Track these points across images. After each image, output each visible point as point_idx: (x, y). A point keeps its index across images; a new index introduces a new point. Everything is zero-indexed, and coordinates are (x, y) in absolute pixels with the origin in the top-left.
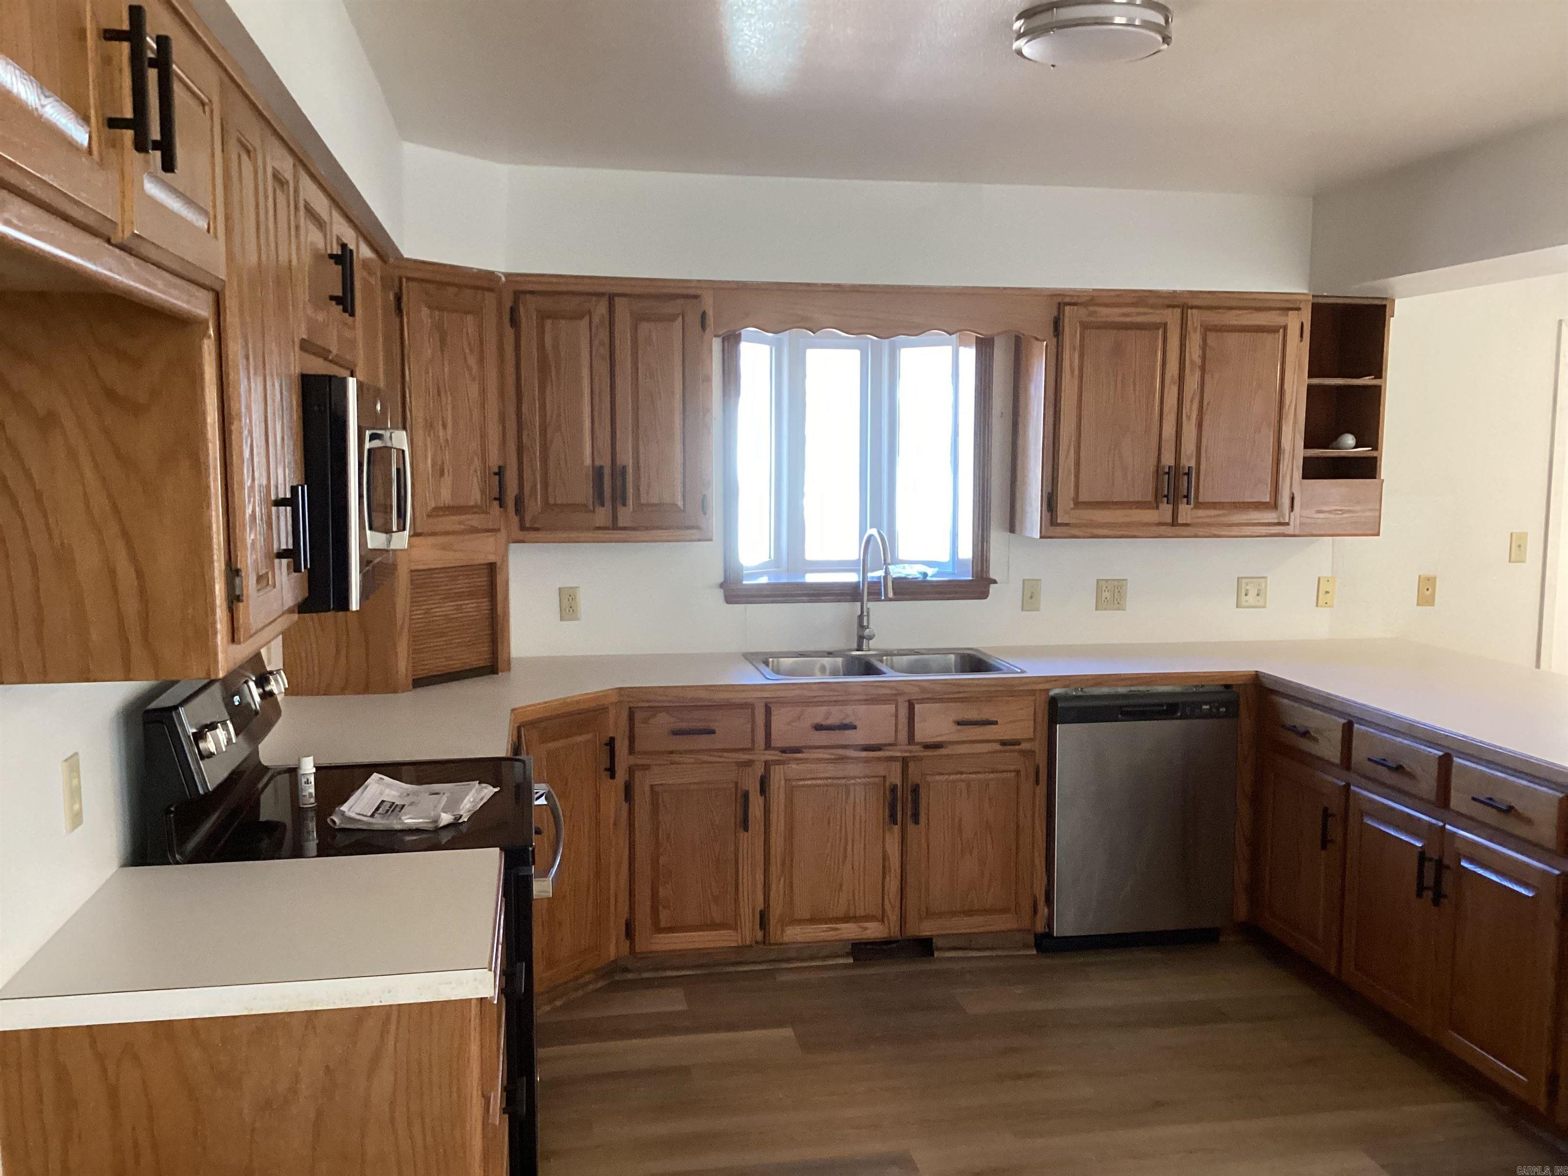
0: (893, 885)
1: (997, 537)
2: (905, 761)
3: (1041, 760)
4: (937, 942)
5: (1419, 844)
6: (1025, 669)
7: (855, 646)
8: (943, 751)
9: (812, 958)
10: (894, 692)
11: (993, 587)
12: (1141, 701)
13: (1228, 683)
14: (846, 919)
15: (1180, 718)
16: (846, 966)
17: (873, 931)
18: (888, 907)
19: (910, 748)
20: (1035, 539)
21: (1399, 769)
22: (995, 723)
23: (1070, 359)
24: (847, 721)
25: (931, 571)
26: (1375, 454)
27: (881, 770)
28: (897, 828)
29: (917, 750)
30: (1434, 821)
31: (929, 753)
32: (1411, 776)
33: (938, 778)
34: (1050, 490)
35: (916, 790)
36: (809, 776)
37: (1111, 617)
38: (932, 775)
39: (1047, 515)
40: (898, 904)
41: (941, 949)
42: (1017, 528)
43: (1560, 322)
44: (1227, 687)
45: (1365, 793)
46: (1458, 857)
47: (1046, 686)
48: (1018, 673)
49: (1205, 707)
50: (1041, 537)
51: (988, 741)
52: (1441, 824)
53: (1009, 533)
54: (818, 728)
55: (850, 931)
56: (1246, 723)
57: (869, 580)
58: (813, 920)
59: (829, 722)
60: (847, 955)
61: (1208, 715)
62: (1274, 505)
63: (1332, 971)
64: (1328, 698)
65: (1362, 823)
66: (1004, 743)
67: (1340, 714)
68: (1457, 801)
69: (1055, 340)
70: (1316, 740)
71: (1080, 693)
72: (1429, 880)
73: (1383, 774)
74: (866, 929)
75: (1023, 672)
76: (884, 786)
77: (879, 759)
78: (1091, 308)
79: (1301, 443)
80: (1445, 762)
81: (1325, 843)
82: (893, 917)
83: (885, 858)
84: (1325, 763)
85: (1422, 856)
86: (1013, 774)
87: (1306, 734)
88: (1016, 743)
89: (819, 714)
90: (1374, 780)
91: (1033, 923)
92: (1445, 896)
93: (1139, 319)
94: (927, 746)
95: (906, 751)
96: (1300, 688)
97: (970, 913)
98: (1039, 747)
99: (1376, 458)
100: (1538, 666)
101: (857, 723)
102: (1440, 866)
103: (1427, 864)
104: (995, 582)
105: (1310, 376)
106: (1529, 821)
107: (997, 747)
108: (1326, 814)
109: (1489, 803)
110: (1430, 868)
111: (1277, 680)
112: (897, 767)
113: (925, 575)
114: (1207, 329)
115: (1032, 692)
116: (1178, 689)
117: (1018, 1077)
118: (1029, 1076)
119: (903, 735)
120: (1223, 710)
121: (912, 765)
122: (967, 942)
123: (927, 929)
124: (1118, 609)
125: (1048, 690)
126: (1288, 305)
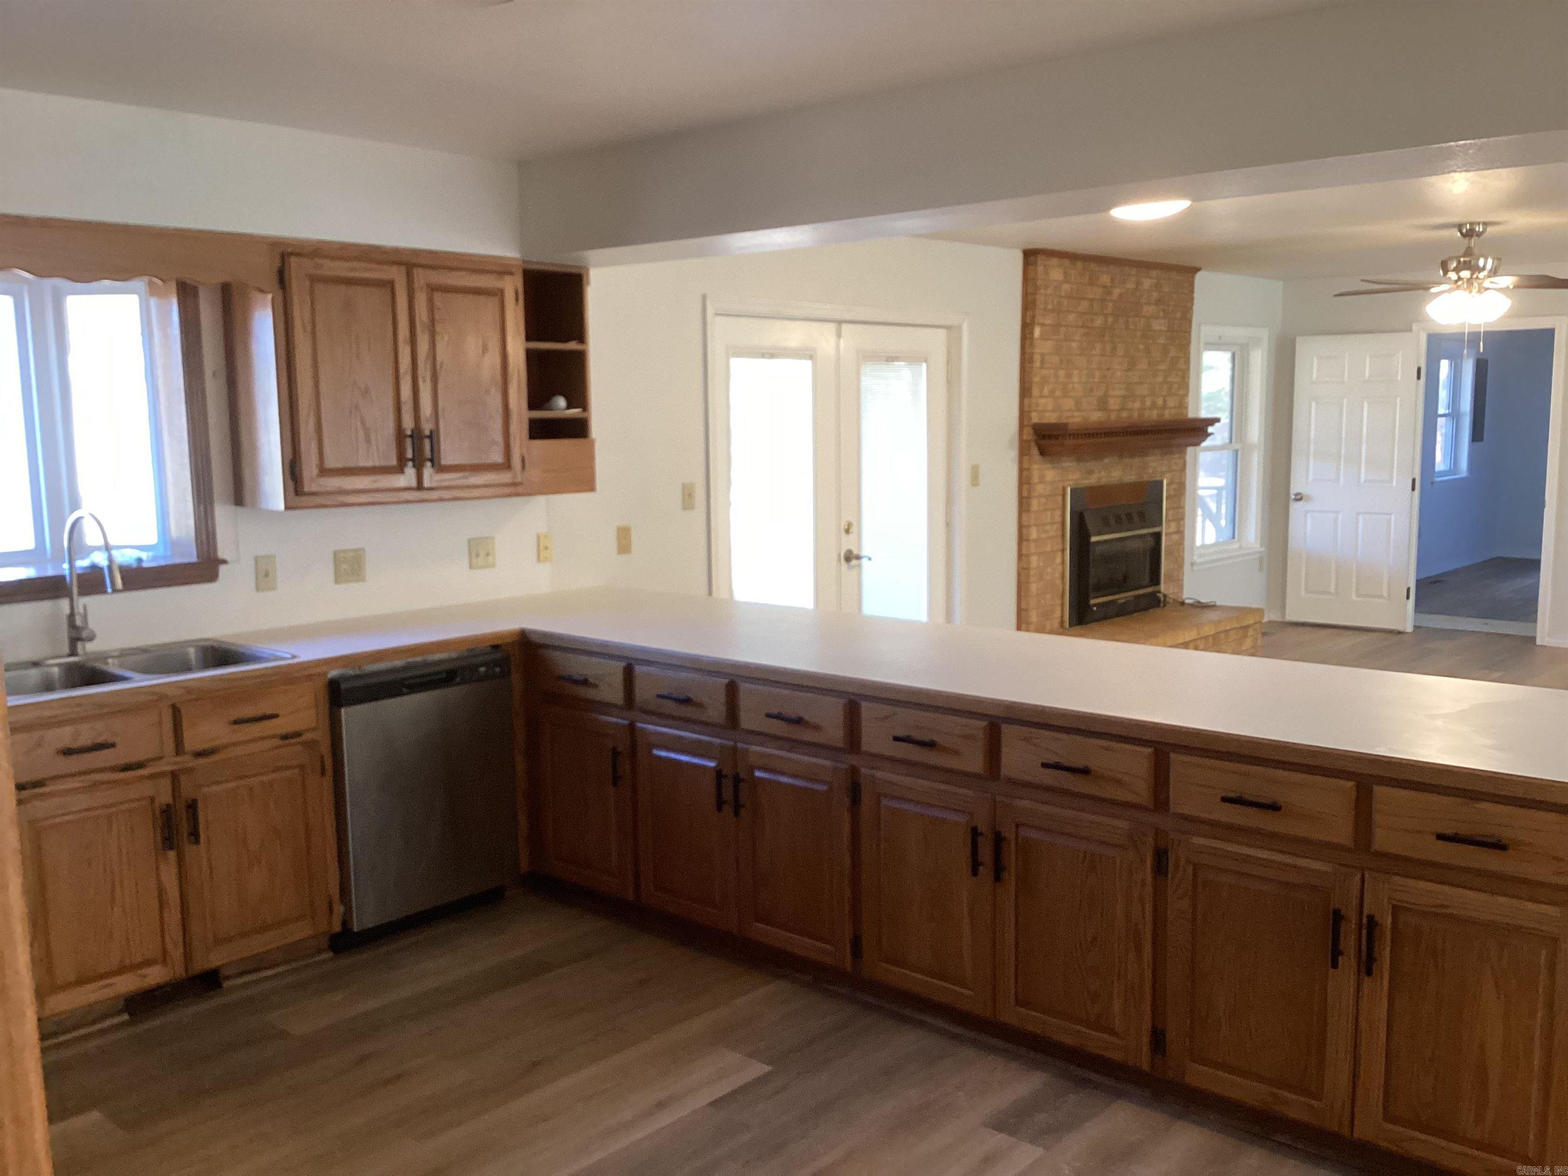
0: (173, 916)
1: (223, 513)
2: (174, 776)
3: (325, 749)
4: (225, 972)
5: (712, 764)
6: (295, 653)
7: (67, 650)
8: (216, 757)
9: (75, 1027)
10: (155, 697)
11: (222, 569)
12: (419, 672)
13: (496, 642)
14: (121, 970)
15: (459, 684)
16: (122, 1025)
17: (155, 976)
18: (170, 947)
19: (178, 759)
20: (278, 513)
21: (687, 701)
22: (275, 716)
23: (300, 314)
24: (100, 740)
25: (144, 555)
26: (585, 415)
27: (147, 789)
28: (172, 854)
29: (186, 761)
30: (724, 742)
31: (202, 761)
32: (700, 705)
33: (214, 788)
34: (291, 457)
35: (192, 806)
36: (60, 812)
37: (352, 589)
38: (208, 786)
39: (291, 484)
40: (181, 939)
41: (228, 978)
42: (248, 498)
43: (704, 298)
44: (495, 647)
45: (651, 727)
46: (752, 768)
47: (324, 669)
48: (284, 659)
49: (482, 669)
50: (287, 508)
51: (263, 738)
52: (732, 743)
53: (233, 508)
54: (68, 752)
55: (126, 984)
56: (516, 680)
57: (79, 572)
58: (82, 981)
59: (75, 745)
60: (120, 1012)
61: (486, 677)
62: (507, 465)
63: (631, 898)
64: (605, 644)
65: (650, 754)
66: (285, 737)
67: (619, 658)
68: (748, 720)
69: (280, 292)
70: (595, 686)
71: (358, 672)
72: (728, 794)
73: (670, 707)
74: (145, 976)
75: (294, 657)
76: (153, 810)
77: (142, 778)
78: (316, 260)
79: (524, 404)
80: (732, 689)
81: (616, 779)
82: (176, 953)
83: (161, 892)
84: (605, 707)
85: (719, 774)
86: (296, 771)
87: (585, 682)
88: (298, 734)
89: (64, 736)
90: (659, 715)
91: (330, 923)
92: (743, 806)
93: (367, 275)
94: (199, 754)
95: (175, 763)
96: (574, 639)
97: (264, 928)
98: (322, 736)
99: (587, 418)
100: (710, 593)
101: (116, 740)
102: (737, 780)
103: (724, 781)
104: (224, 562)
105: (528, 338)
106: (817, 728)
107: (276, 742)
108: (615, 752)
109: (779, 717)
110: (728, 785)
111: (545, 635)
112: (165, 785)
113: (140, 560)
114: (433, 289)
115: (309, 677)
116: (454, 655)
117: (388, 1082)
118: (399, 1077)
119: (170, 747)
120: (498, 669)
121: (183, 778)
122: (256, 964)
123: (215, 959)
124: (357, 581)
125: (325, 674)
126: (500, 269)
